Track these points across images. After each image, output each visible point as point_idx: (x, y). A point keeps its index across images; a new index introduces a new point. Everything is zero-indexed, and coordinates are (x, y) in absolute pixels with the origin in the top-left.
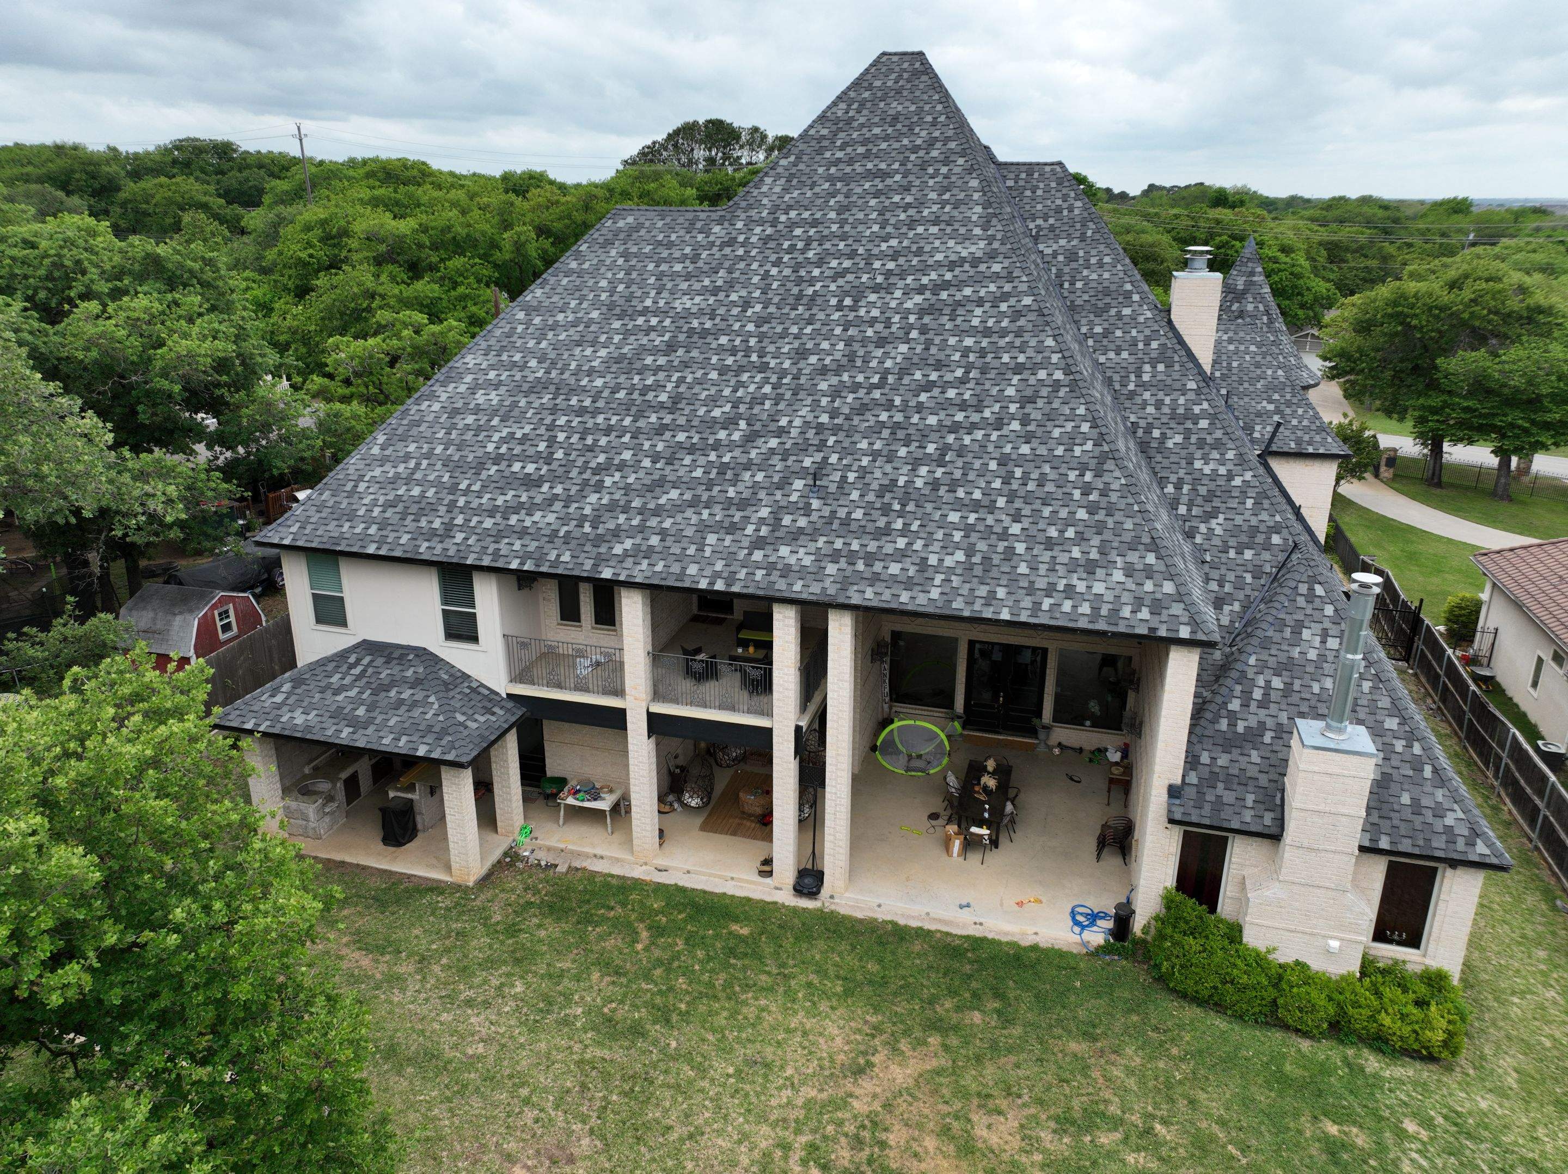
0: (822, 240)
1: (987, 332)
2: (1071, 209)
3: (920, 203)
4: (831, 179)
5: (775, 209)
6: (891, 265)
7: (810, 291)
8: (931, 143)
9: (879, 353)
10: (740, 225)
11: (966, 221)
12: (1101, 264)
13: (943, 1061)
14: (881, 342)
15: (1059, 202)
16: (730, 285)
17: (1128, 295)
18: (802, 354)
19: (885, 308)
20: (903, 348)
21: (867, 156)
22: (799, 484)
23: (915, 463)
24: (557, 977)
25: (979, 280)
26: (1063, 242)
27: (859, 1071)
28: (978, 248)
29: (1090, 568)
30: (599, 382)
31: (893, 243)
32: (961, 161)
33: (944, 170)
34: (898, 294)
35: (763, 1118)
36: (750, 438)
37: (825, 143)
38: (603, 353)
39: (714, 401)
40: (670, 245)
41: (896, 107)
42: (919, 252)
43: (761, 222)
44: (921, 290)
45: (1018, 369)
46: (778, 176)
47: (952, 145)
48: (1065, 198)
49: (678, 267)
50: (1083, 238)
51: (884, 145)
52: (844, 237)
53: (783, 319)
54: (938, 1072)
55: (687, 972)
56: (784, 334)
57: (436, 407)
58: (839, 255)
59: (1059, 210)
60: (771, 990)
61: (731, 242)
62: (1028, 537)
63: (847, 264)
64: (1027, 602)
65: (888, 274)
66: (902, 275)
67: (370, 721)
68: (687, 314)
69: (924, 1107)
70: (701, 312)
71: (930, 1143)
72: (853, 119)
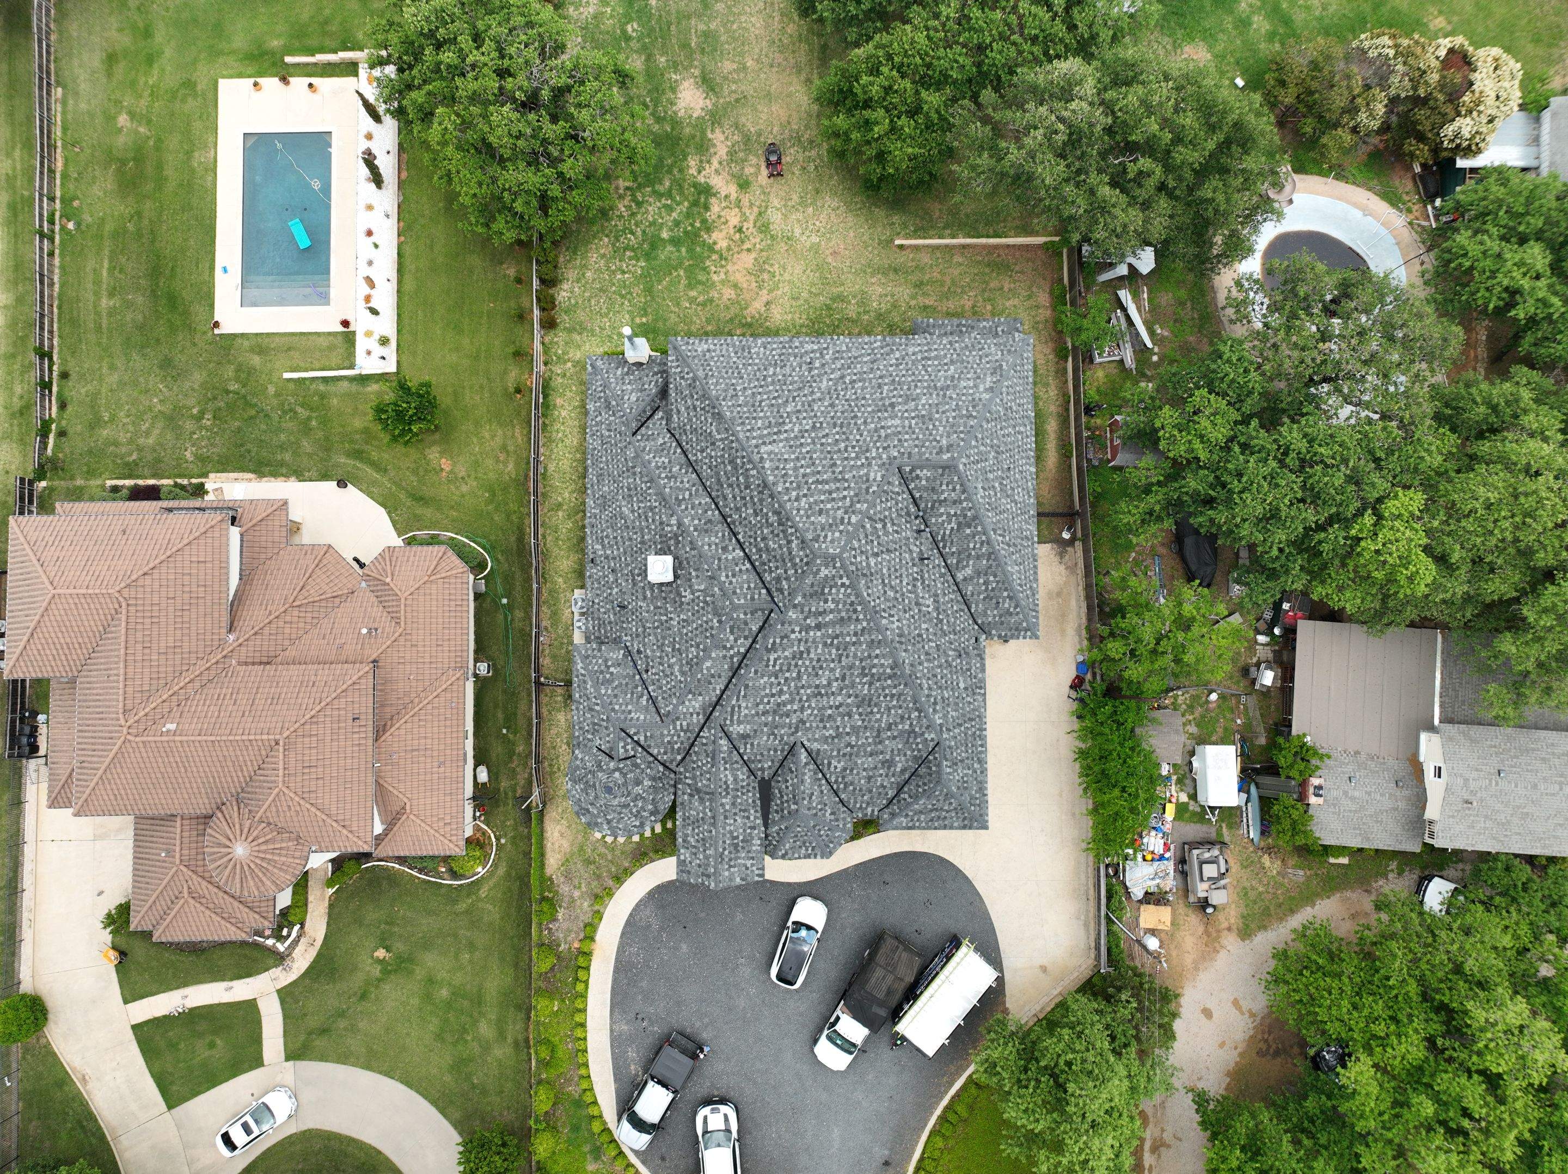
0: (839, 451)
1: (754, 418)
2: (727, 576)
3: (795, 469)
4: (846, 481)
5: (869, 465)
6: (803, 440)
7: (837, 429)
8: (797, 499)
9: (799, 407)
10: (884, 456)
11: (771, 460)
12: (710, 545)
13: (745, 312)
14: (799, 411)
15: (734, 580)
16: (876, 430)
17: (696, 530)
18: (832, 405)
19: (801, 424)
20: (789, 410)
21: (830, 493)
22: (817, 365)
23: (774, 374)
24: (866, 312)
25: (761, 437)
26: (730, 557)
27: (768, 303)
28: (764, 449)
29: (709, 351)
30: (918, 391)
31: (804, 450)
32: (780, 489)
33: (787, 485)
34: (796, 429)
35: (789, 282)
36: (842, 377)
37: (855, 499)
38: (923, 401)
39: (863, 388)
40: (916, 446)
41: (822, 519)
42: (791, 447)
43: (874, 458)
44: (786, 431)
45: (740, 405)
46: (875, 480)
47: (786, 498)
48: (731, 583)
49: (907, 437)
50: (720, 559)
51: (823, 498)
52: (829, 452)
53: (845, 418)
54: (746, 308)
55: (828, 326)
56: (843, 413)
57: (989, 379)
58: (829, 444)
59: (734, 576)
60: (801, 326)
61: (884, 448)
62: (729, 356)
63: (824, 440)
64: (729, 341)
65: (803, 437)
66: (796, 437)
67: (958, 326)
68: (892, 418)
69: (747, 296)
70: (886, 418)
71: (745, 286)
72: (846, 513)
